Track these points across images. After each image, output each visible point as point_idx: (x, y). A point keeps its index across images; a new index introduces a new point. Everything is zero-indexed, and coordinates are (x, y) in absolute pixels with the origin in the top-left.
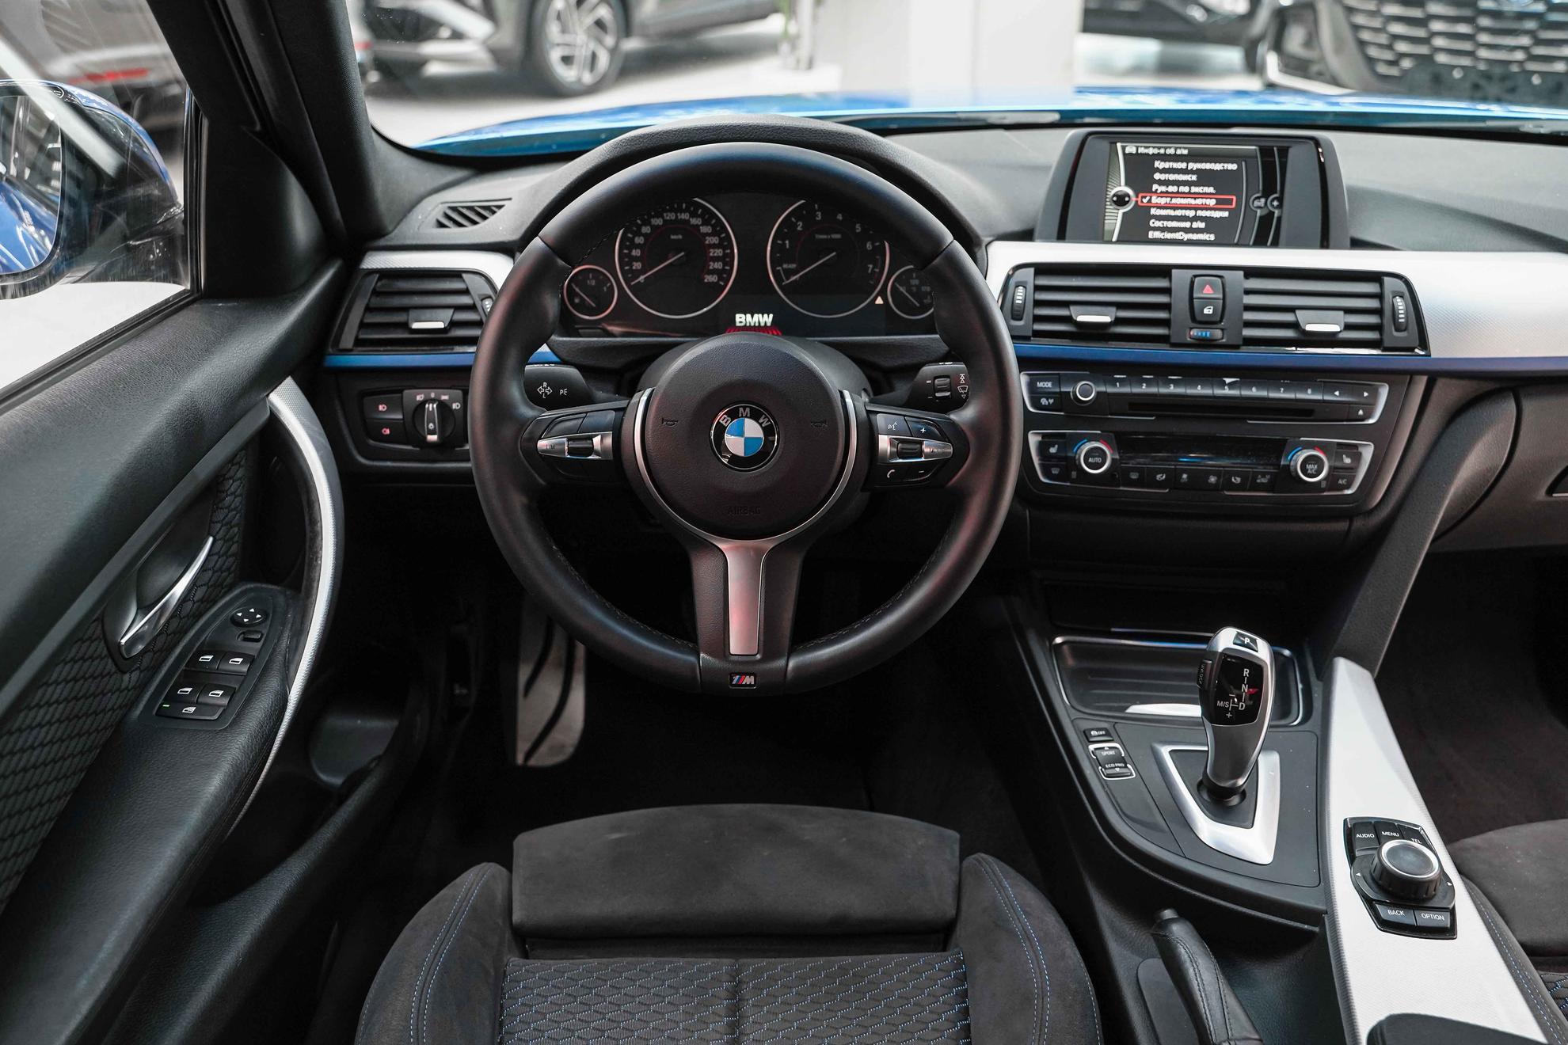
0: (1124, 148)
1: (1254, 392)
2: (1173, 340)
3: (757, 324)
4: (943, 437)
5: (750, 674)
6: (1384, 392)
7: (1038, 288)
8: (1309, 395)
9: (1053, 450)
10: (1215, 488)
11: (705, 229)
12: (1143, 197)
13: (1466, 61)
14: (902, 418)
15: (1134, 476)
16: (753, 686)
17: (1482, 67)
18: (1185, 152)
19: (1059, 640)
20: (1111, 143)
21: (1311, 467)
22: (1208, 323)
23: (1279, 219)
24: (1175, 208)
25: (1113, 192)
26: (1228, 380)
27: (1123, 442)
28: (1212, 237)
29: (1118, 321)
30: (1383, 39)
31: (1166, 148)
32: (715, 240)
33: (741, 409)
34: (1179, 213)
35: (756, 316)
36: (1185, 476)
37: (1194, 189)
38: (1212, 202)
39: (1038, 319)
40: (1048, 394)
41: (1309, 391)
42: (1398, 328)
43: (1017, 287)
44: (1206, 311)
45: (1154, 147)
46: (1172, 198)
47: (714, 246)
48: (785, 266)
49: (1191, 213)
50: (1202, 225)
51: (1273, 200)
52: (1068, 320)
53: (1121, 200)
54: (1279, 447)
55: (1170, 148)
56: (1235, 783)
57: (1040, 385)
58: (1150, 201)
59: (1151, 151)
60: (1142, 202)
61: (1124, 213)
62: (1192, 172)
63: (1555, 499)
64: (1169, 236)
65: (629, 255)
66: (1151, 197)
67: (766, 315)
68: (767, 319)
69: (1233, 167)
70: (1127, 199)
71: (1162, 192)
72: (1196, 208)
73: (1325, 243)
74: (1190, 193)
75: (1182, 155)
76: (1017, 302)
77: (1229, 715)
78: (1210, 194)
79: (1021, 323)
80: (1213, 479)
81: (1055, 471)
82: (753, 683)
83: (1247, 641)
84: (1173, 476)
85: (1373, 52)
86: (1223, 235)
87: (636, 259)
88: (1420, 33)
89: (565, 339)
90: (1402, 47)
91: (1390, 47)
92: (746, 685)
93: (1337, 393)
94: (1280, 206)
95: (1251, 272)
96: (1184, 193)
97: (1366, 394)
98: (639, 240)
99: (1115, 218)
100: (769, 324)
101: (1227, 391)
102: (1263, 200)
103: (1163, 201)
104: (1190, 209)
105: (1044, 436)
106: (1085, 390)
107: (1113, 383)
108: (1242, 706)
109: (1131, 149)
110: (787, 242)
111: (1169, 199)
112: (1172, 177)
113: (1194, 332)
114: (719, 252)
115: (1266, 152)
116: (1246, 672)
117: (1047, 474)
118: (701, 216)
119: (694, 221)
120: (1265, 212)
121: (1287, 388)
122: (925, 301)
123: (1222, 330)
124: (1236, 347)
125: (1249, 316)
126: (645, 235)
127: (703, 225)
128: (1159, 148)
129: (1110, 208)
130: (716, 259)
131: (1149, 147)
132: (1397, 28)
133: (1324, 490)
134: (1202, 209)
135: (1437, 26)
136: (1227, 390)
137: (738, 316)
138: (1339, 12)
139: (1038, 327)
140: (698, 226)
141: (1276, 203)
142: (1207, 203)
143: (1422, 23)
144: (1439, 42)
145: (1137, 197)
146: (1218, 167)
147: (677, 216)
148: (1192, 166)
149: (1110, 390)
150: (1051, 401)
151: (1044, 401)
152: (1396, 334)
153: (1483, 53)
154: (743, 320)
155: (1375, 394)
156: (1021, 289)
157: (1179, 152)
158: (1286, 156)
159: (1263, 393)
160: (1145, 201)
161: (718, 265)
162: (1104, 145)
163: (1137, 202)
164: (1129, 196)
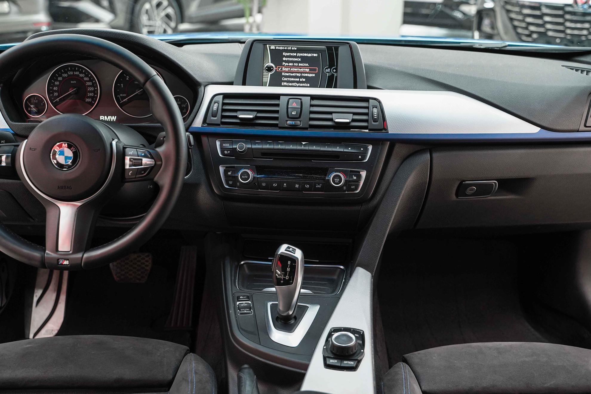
0: (270, 47)
1: (314, 148)
2: (279, 126)
3: (109, 120)
4: (152, 158)
5: (67, 259)
6: (370, 148)
7: (224, 104)
8: (338, 149)
9: (229, 173)
10: (298, 190)
11: (86, 79)
12: (278, 68)
13: (562, 35)
14: (135, 149)
15: (264, 185)
16: (68, 265)
17: (569, 37)
18: (296, 49)
19: (242, 263)
20: (264, 45)
21: (337, 180)
22: (293, 118)
23: (336, 77)
24: (292, 73)
25: (266, 65)
26: (304, 143)
27: (259, 170)
28: (309, 85)
29: (257, 118)
30: (524, 25)
31: (287, 47)
32: (90, 84)
33: (64, 144)
34: (294, 74)
35: (109, 117)
36: (285, 184)
37: (300, 64)
38: (307, 70)
39: (223, 117)
40: (228, 149)
41: (338, 148)
42: (375, 121)
43: (215, 103)
44: (293, 113)
45: (282, 47)
46: (291, 68)
47: (90, 86)
48: (121, 95)
49: (299, 75)
50: (304, 80)
51: (333, 69)
52: (236, 117)
53: (269, 69)
54: (325, 172)
55: (289, 47)
56: (288, 313)
57: (224, 145)
58: (282, 69)
59: (281, 48)
60: (278, 70)
61: (271, 74)
62: (299, 57)
63: (459, 199)
64: (290, 84)
65: (52, 89)
66: (282, 68)
67: (113, 117)
68: (114, 118)
69: (315, 55)
70: (272, 68)
71: (286, 66)
72: (301, 73)
73: (355, 87)
74: (298, 66)
75: (294, 50)
76: (214, 109)
77: (282, 282)
78: (307, 66)
79: (216, 118)
80: (297, 186)
81: (231, 183)
82: (68, 264)
83: (291, 249)
84: (280, 184)
85: (520, 31)
86: (313, 83)
87: (56, 91)
88: (540, 22)
89: (16, 123)
90: (532, 28)
91: (526, 28)
92: (65, 265)
93: (350, 149)
94: (336, 72)
95: (313, 97)
96: (296, 66)
97: (362, 149)
98: (57, 83)
99: (267, 77)
100: (115, 120)
101: (303, 148)
102: (329, 69)
103: (287, 69)
104: (299, 73)
105: (227, 167)
106: (240, 146)
107: (255, 144)
108: (287, 277)
109: (273, 47)
110: (122, 85)
111: (289, 69)
112: (291, 59)
113: (289, 122)
114: (92, 89)
115: (329, 49)
116: (289, 262)
117: (228, 184)
118: (84, 73)
119: (81, 75)
120: (330, 74)
121: (329, 146)
122: (183, 111)
123: (300, 121)
124: (306, 129)
125: (313, 116)
126: (59, 81)
127: (85, 77)
128: (285, 47)
129: (265, 72)
130: (90, 92)
131: (280, 47)
132: (529, 20)
133: (345, 191)
134: (304, 73)
135: (547, 19)
136: (304, 146)
137: (101, 117)
138: (504, 13)
139: (224, 120)
140: (83, 77)
141: (335, 71)
142: (305, 70)
143: (540, 17)
144: (549, 26)
145: (276, 68)
146: (310, 55)
147: (74, 73)
148: (298, 54)
149: (254, 147)
150: (229, 152)
151: (226, 152)
152: (373, 123)
153: (569, 31)
154: (103, 118)
155: (366, 150)
156: (216, 104)
157: (293, 49)
158: (338, 51)
159: (318, 148)
160: (280, 69)
161: (92, 94)
162: (261, 46)
163: (276, 70)
164: (273, 67)
